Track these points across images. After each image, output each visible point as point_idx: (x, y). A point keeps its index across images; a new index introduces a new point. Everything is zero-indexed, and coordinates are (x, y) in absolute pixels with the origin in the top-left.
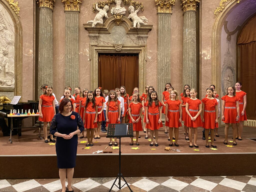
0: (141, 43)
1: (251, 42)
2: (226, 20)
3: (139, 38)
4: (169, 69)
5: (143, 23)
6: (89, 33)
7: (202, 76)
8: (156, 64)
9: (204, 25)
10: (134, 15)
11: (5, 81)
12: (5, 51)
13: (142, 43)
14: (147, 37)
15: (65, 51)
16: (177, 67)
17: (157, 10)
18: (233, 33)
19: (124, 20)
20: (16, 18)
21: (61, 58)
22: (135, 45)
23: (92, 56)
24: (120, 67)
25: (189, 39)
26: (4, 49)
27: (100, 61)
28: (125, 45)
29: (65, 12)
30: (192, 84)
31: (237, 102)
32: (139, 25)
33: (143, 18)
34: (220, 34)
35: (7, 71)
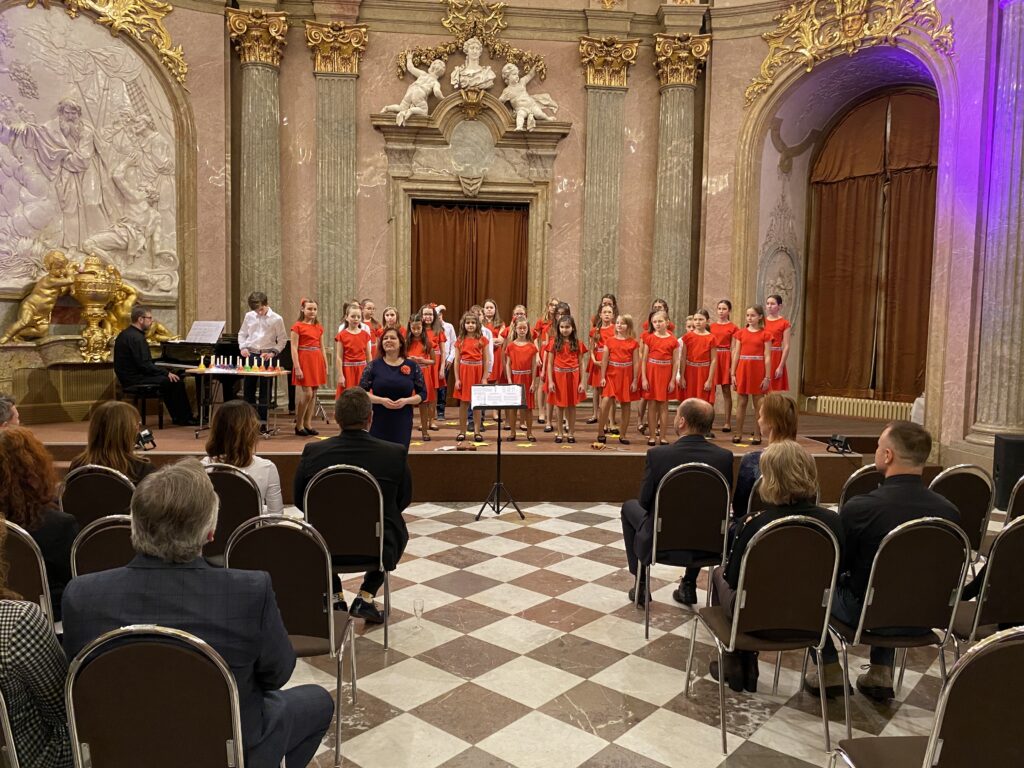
0: (535, 174)
1: (845, 179)
2: (777, 116)
3: (530, 158)
4: (614, 251)
5: (544, 115)
6: (387, 140)
7: (706, 274)
8: (579, 234)
9: (715, 127)
10: (517, 92)
11: (156, 278)
12: (153, 192)
13: (538, 173)
14: (555, 157)
15: (317, 192)
16: (638, 245)
17: (585, 74)
18: (798, 151)
19: (487, 104)
20: (178, 94)
21: (304, 212)
22: (518, 179)
23: (394, 207)
24: (475, 241)
25: (671, 169)
26: (149, 188)
27: (415, 223)
28: (490, 180)
29: (315, 75)
30: (675, 295)
31: (766, 344)
32: (532, 123)
33: (544, 99)
34: (759, 156)
35: (158, 249)
